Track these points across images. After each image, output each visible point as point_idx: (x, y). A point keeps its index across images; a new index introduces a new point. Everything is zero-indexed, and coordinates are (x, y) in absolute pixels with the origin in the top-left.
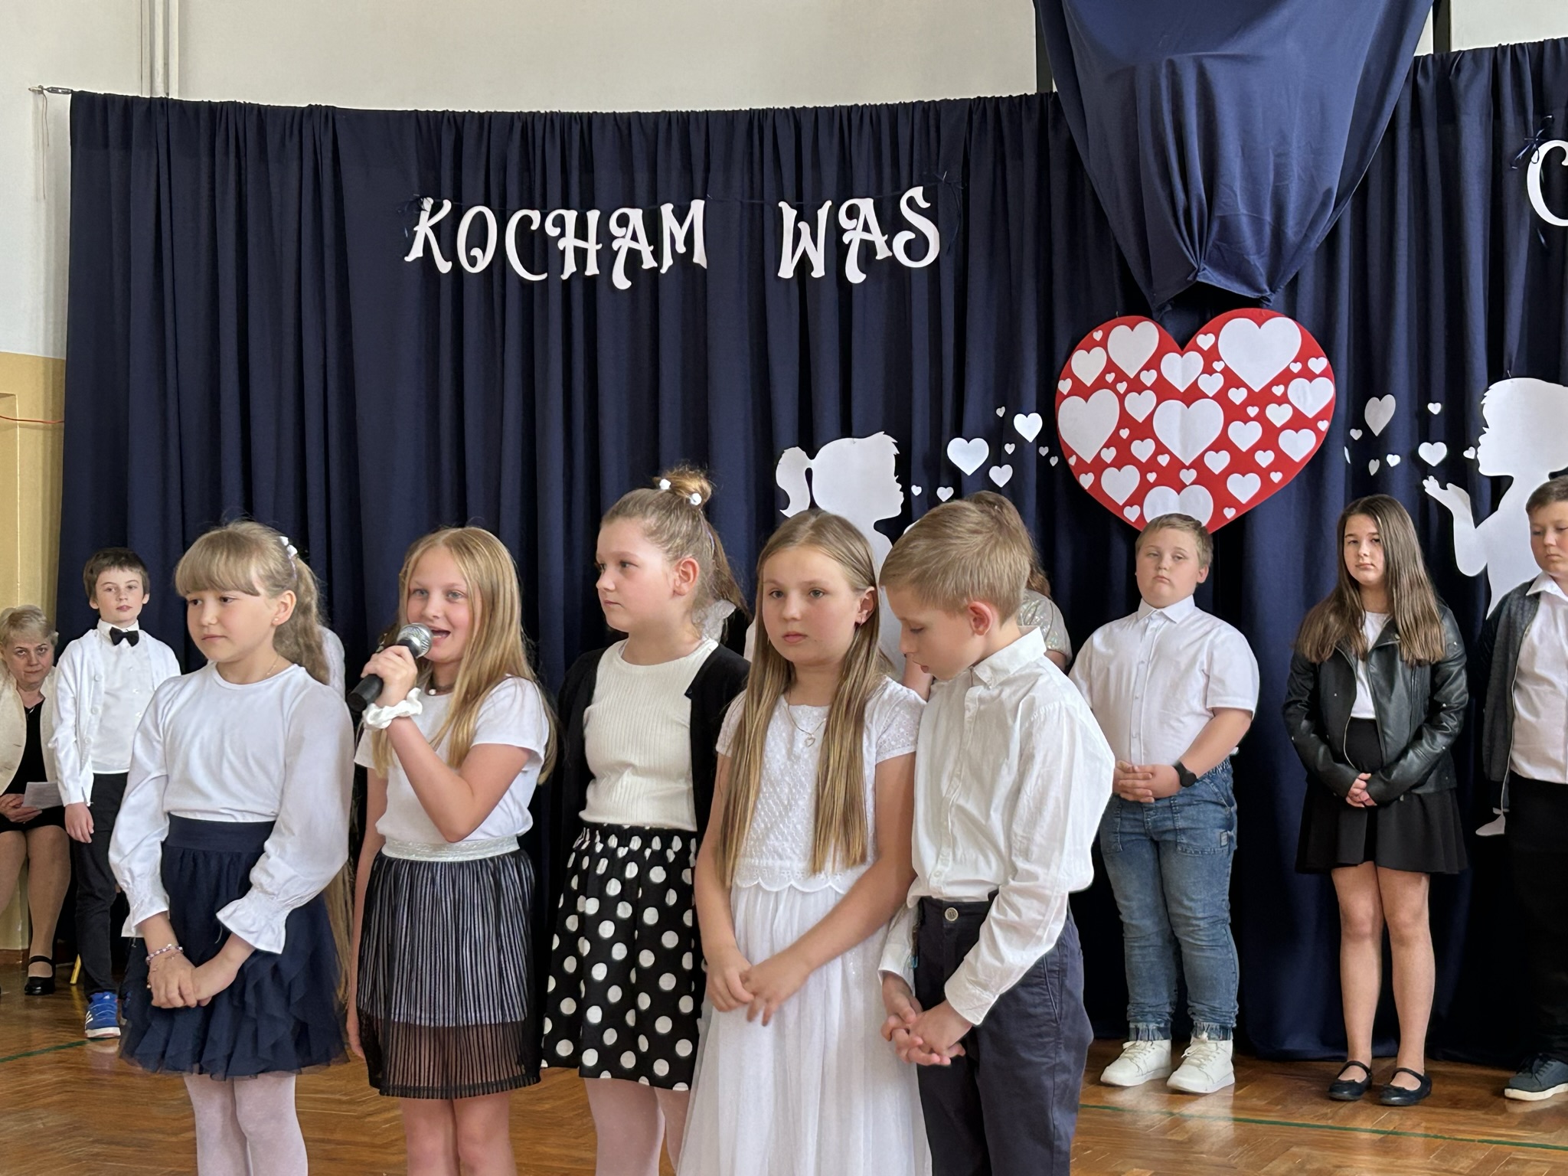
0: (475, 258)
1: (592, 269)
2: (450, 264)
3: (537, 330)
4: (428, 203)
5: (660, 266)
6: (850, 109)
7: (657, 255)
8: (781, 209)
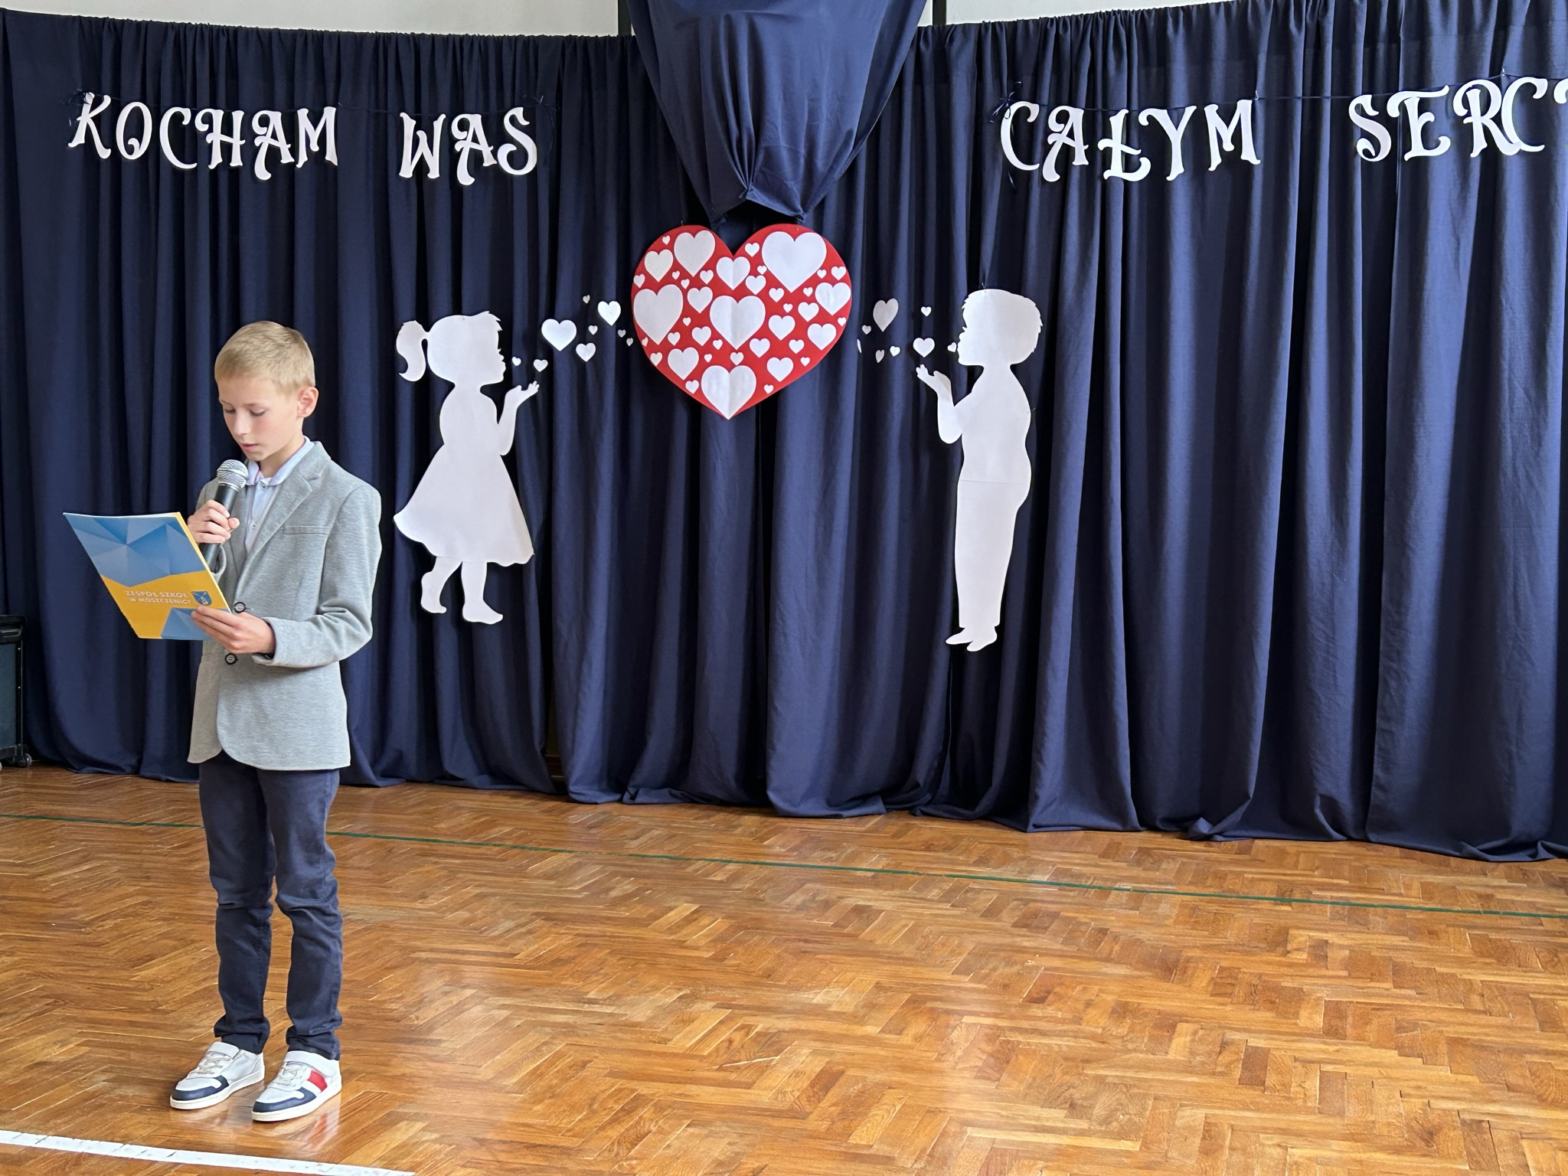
0: (132, 147)
1: (236, 161)
2: (109, 151)
3: (187, 211)
4: (90, 98)
5: (296, 162)
6: (462, 39)
7: (294, 152)
8: (402, 120)
